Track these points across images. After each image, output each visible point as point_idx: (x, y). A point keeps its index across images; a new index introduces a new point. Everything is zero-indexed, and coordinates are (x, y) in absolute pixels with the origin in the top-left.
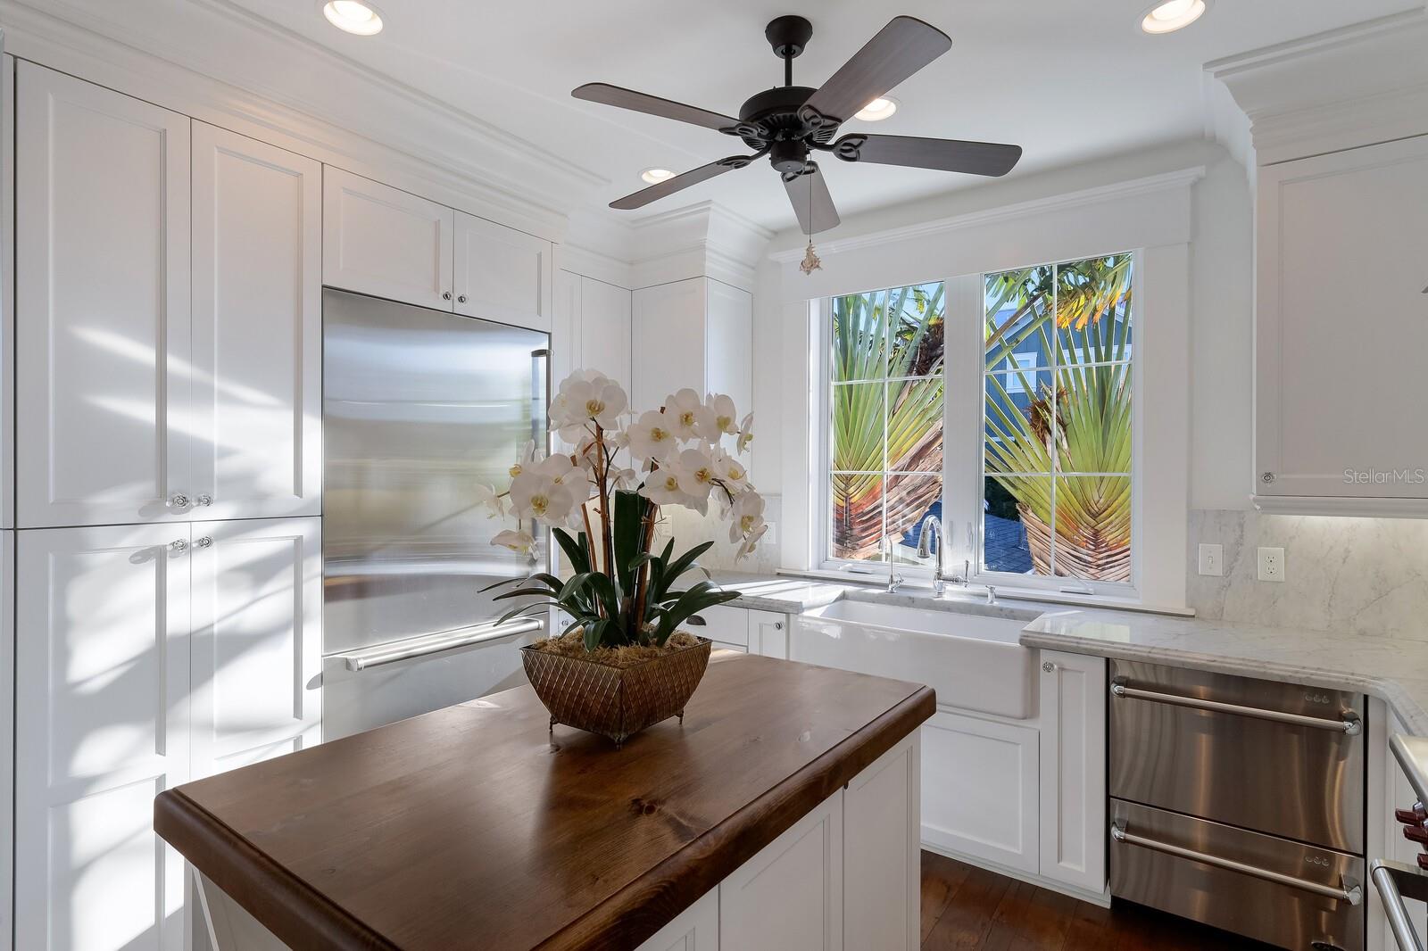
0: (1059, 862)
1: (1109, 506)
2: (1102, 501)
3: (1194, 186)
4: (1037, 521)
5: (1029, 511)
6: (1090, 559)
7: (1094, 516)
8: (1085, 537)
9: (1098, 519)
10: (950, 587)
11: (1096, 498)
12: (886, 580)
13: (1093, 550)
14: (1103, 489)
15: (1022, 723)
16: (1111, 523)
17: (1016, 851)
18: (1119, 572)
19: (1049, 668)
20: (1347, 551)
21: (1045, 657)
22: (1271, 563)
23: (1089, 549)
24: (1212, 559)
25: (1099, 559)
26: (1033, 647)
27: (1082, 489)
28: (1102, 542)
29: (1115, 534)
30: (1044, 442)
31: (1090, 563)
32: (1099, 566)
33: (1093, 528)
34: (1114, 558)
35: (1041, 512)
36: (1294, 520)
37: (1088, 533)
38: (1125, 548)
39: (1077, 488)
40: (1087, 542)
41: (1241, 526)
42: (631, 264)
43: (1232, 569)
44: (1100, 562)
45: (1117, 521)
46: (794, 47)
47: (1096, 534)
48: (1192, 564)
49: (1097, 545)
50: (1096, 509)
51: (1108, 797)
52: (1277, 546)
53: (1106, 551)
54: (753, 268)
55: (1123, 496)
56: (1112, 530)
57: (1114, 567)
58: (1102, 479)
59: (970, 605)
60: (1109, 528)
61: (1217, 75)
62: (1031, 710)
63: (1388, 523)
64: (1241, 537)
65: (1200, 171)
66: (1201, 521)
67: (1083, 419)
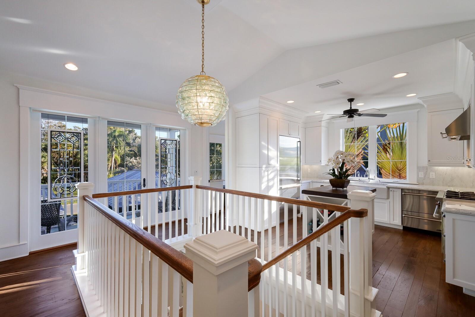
0: (394, 221)
1: (403, 168)
3: (418, 112)
4: (384, 171)
5: (383, 170)
7: (399, 170)
10: (371, 180)
11: (400, 166)
12: (358, 180)
14: (401, 164)
15: (387, 200)
16: (404, 172)
17: (385, 220)
19: (391, 191)
20: (446, 173)
21: (391, 189)
22: (432, 175)
24: (421, 174)
26: (388, 188)
27: (396, 164)
28: (401, 176)
30: (386, 154)
35: (386, 170)
36: (436, 168)
37: (398, 174)
39: (395, 164)
41: (427, 169)
42: (305, 123)
43: (425, 176)
47: (400, 174)
48: (418, 175)
51: (402, 211)
52: (434, 172)
54: (328, 123)
58: (401, 162)
59: (375, 183)
61: (420, 99)
62: (388, 198)
63: (453, 168)
64: (427, 171)
65: (419, 110)
66: (419, 169)
67: (396, 148)
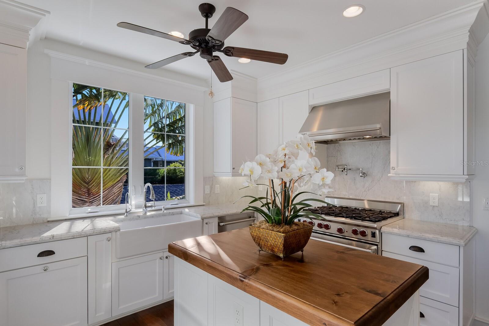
1: (92, 179)
2: (90, 178)
6: (86, 200)
7: (87, 183)
8: (84, 192)
9: (89, 184)
11: (87, 177)
13: (88, 196)
14: (89, 173)
16: (93, 185)
18: (97, 203)
19: (207, 224)
20: (228, 185)
21: (205, 221)
22: (217, 189)
23: (86, 196)
24: (208, 189)
25: (90, 199)
28: (91, 193)
29: (95, 190)
31: (86, 201)
32: (90, 202)
33: (87, 188)
34: (96, 198)
36: (221, 178)
38: (99, 194)
39: (79, 173)
40: (85, 193)
41: (213, 180)
43: (211, 191)
44: (90, 200)
45: (95, 185)
46: (209, 15)
47: (88, 190)
48: (204, 191)
49: (89, 194)
50: (88, 181)
52: (219, 184)
53: (92, 196)
55: (97, 175)
56: (94, 188)
57: (96, 201)
60: (93, 187)
64: (213, 183)
66: (206, 180)
